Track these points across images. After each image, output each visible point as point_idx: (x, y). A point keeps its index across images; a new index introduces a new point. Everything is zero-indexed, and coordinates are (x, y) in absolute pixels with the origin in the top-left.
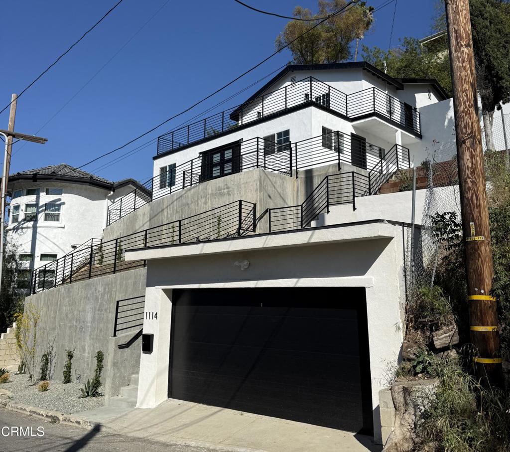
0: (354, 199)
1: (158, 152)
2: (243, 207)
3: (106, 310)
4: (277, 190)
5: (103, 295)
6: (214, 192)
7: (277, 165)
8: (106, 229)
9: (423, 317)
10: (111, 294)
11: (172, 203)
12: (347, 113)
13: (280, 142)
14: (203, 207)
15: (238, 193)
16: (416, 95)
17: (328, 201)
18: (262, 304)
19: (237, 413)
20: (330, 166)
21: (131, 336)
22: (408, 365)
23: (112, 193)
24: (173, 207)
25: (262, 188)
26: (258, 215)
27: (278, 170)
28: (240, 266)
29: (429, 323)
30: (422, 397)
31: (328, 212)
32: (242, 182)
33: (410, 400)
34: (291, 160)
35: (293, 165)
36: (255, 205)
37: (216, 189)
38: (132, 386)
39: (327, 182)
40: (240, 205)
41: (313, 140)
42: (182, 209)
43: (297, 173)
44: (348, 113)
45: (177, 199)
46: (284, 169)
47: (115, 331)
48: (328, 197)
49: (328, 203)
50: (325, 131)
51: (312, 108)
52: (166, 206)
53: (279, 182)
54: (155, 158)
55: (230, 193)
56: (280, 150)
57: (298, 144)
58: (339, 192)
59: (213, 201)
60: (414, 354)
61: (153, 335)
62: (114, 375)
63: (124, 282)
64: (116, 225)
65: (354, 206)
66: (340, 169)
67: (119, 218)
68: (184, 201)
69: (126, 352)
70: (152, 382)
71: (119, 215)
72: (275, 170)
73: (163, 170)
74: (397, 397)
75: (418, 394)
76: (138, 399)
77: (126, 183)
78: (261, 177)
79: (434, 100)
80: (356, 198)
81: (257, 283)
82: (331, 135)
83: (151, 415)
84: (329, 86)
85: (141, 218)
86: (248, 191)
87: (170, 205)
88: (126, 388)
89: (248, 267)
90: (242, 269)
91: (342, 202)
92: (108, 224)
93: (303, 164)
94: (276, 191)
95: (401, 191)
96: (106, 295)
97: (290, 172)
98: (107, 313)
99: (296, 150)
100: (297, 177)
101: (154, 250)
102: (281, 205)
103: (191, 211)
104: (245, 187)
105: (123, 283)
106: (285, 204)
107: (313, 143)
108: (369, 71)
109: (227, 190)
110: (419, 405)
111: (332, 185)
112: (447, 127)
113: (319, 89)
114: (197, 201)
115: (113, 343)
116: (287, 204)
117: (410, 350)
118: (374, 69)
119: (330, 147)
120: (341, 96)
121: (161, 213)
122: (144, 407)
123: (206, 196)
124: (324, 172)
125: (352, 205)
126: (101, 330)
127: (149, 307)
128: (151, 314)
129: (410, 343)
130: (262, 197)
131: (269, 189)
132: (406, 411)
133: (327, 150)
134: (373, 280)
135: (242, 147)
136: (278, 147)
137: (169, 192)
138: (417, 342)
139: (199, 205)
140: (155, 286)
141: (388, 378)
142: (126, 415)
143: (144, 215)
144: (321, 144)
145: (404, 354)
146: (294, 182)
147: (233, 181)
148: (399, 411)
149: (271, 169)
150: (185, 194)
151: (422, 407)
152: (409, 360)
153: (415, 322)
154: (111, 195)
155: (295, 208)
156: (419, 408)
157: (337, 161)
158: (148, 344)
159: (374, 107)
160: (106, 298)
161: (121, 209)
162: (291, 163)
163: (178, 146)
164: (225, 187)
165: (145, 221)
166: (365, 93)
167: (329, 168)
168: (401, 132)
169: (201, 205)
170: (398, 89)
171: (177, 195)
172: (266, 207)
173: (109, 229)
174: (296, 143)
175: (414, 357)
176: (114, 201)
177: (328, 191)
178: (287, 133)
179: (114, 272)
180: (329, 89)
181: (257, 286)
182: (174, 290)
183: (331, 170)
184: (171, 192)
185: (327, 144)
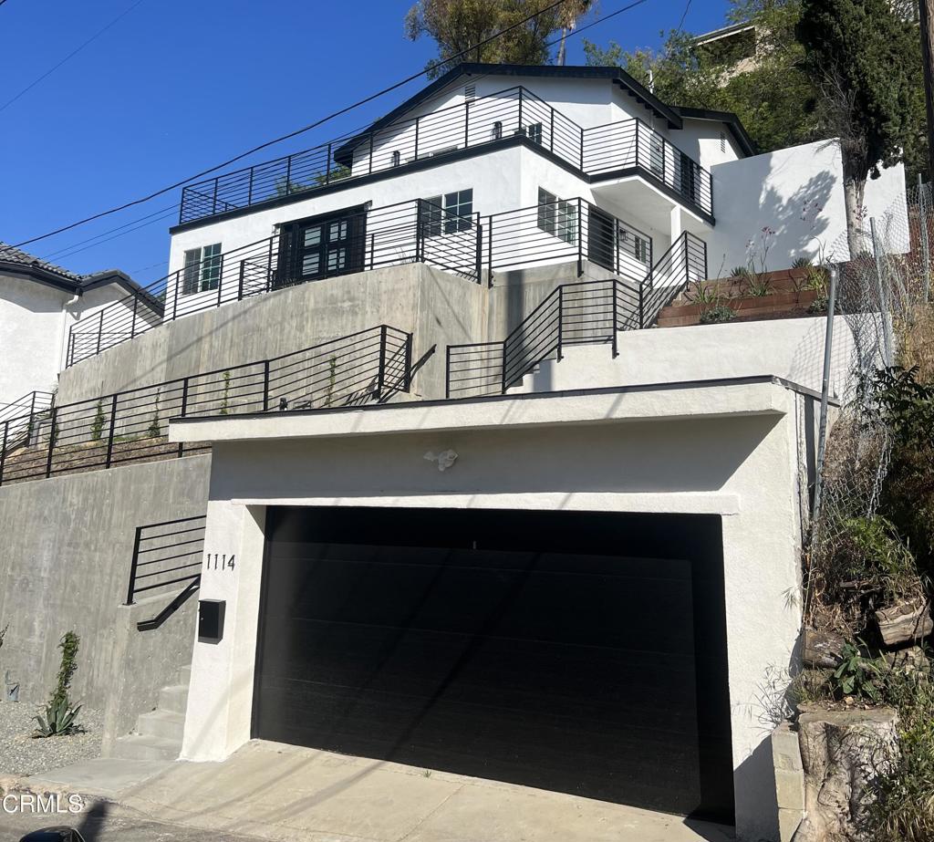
0: (615, 335)
1: (181, 219)
2: (388, 339)
3: (87, 545)
4: (452, 308)
5: (81, 513)
6: (321, 306)
7: (453, 259)
8: (66, 373)
9: (844, 578)
10: (101, 511)
11: (222, 326)
12: (581, 165)
13: (451, 213)
14: (295, 336)
15: (375, 310)
16: (701, 141)
17: (560, 336)
18: (475, 543)
19: (415, 773)
20: (560, 266)
21: (164, 604)
22: (819, 678)
23: (76, 297)
24: (225, 335)
25: (425, 303)
26: (415, 359)
27: (454, 269)
28: (436, 462)
29: (863, 591)
30: (870, 748)
31: (560, 357)
32: (384, 287)
33: (842, 753)
34: (479, 251)
35: (483, 260)
36: (410, 336)
37: (326, 301)
38: (163, 712)
39: (560, 297)
40: (383, 335)
41: (523, 213)
42: (245, 339)
43: (490, 277)
44: (584, 165)
45: (234, 318)
46: (466, 266)
47: (131, 591)
48: (560, 327)
49: (560, 340)
50: (545, 198)
51: (522, 149)
52: (208, 331)
53: (457, 292)
54: (174, 231)
55: (357, 309)
56: (451, 229)
57: (494, 219)
58: (578, 319)
59: (318, 325)
60: (832, 655)
61: (224, 603)
62: (126, 687)
63: (132, 488)
64: (88, 365)
65: (614, 348)
66: (580, 273)
67: (96, 351)
68: (250, 322)
69: (152, 637)
70: (221, 705)
71: (96, 346)
72: (448, 268)
73: (192, 255)
74: (811, 747)
75: (862, 741)
76: (185, 741)
77: (106, 279)
78: (423, 280)
79: (730, 155)
80: (618, 332)
81: (472, 500)
82: (553, 207)
83: (219, 776)
84: (553, 109)
85: (147, 353)
86: (394, 307)
87: (217, 329)
88: (150, 716)
89: (453, 464)
90: (442, 469)
91: (584, 340)
92: (69, 363)
93: (503, 260)
94: (450, 311)
95: (703, 322)
96: (88, 514)
97: (476, 275)
98: (90, 550)
99: (490, 230)
100: (490, 285)
101: (242, 421)
102: (458, 339)
103: (266, 343)
104: (389, 299)
105: (129, 488)
106: (467, 339)
107: (522, 220)
108: (623, 87)
109: (350, 303)
110: (864, 764)
111: (570, 304)
112: (764, 205)
113: (535, 112)
114: (281, 323)
115: (127, 619)
116: (470, 339)
117: (821, 645)
118: (634, 82)
119: (551, 231)
120: (572, 130)
121: (195, 346)
122: (200, 758)
123: (303, 313)
124: (547, 278)
125: (611, 346)
126: (74, 588)
127: (213, 542)
128: (220, 558)
129: (819, 631)
130: (424, 320)
131: (439, 305)
132: (829, 775)
133: (547, 235)
134: (739, 500)
135: (369, 221)
136: (445, 224)
137: (216, 301)
138: (835, 629)
139: (286, 331)
140: (230, 499)
141: (768, 702)
142: (161, 777)
143: (155, 346)
144: (536, 224)
145: (809, 654)
146: (484, 296)
147: (364, 285)
148: (814, 775)
149: (441, 265)
150: (253, 307)
151: (869, 769)
152: (822, 666)
153: (827, 590)
154: (73, 304)
155: (484, 348)
156: (864, 771)
157: (576, 258)
158: (212, 621)
159: (637, 157)
160: (88, 519)
161: (100, 333)
162: (479, 257)
163: (224, 209)
164: (345, 298)
165: (158, 360)
166: (616, 130)
167: (558, 271)
168: (681, 210)
169: (290, 332)
170: (672, 126)
171: (234, 310)
172: (430, 342)
173: (72, 373)
174: (491, 217)
175: (832, 660)
176: (79, 315)
177: (560, 316)
178: (467, 195)
179: (108, 464)
180: (552, 115)
181: (473, 506)
182: (269, 508)
183: (562, 274)
184: (219, 303)
185: (546, 223)
